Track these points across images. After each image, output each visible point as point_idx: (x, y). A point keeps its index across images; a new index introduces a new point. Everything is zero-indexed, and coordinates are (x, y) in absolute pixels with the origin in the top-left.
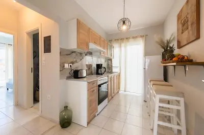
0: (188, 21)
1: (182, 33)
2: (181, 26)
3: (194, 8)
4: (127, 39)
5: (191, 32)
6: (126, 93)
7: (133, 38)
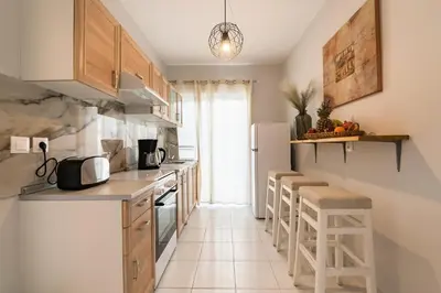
0: (353, 57)
1: (337, 81)
2: (333, 67)
3: (370, 33)
4: (213, 82)
5: (361, 80)
6: (214, 206)
7: (228, 82)
